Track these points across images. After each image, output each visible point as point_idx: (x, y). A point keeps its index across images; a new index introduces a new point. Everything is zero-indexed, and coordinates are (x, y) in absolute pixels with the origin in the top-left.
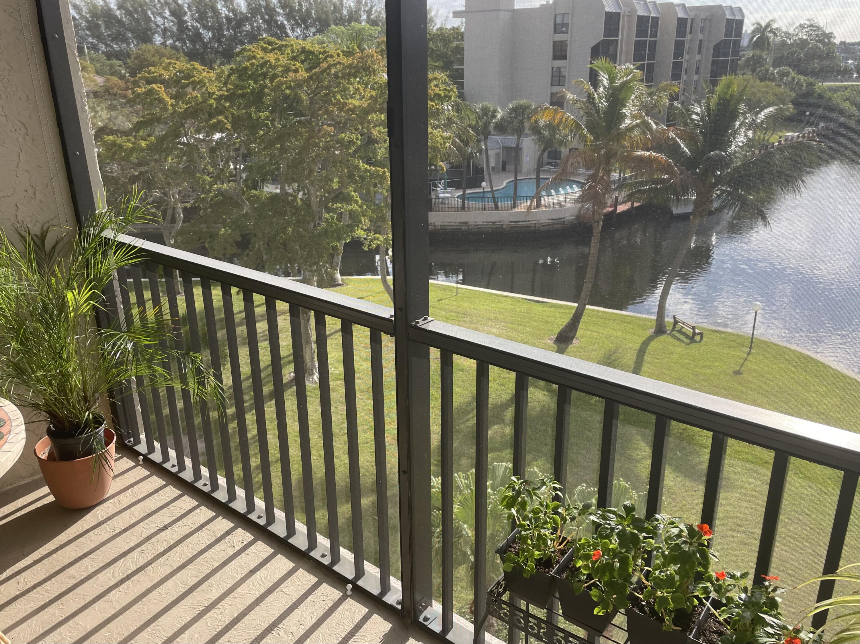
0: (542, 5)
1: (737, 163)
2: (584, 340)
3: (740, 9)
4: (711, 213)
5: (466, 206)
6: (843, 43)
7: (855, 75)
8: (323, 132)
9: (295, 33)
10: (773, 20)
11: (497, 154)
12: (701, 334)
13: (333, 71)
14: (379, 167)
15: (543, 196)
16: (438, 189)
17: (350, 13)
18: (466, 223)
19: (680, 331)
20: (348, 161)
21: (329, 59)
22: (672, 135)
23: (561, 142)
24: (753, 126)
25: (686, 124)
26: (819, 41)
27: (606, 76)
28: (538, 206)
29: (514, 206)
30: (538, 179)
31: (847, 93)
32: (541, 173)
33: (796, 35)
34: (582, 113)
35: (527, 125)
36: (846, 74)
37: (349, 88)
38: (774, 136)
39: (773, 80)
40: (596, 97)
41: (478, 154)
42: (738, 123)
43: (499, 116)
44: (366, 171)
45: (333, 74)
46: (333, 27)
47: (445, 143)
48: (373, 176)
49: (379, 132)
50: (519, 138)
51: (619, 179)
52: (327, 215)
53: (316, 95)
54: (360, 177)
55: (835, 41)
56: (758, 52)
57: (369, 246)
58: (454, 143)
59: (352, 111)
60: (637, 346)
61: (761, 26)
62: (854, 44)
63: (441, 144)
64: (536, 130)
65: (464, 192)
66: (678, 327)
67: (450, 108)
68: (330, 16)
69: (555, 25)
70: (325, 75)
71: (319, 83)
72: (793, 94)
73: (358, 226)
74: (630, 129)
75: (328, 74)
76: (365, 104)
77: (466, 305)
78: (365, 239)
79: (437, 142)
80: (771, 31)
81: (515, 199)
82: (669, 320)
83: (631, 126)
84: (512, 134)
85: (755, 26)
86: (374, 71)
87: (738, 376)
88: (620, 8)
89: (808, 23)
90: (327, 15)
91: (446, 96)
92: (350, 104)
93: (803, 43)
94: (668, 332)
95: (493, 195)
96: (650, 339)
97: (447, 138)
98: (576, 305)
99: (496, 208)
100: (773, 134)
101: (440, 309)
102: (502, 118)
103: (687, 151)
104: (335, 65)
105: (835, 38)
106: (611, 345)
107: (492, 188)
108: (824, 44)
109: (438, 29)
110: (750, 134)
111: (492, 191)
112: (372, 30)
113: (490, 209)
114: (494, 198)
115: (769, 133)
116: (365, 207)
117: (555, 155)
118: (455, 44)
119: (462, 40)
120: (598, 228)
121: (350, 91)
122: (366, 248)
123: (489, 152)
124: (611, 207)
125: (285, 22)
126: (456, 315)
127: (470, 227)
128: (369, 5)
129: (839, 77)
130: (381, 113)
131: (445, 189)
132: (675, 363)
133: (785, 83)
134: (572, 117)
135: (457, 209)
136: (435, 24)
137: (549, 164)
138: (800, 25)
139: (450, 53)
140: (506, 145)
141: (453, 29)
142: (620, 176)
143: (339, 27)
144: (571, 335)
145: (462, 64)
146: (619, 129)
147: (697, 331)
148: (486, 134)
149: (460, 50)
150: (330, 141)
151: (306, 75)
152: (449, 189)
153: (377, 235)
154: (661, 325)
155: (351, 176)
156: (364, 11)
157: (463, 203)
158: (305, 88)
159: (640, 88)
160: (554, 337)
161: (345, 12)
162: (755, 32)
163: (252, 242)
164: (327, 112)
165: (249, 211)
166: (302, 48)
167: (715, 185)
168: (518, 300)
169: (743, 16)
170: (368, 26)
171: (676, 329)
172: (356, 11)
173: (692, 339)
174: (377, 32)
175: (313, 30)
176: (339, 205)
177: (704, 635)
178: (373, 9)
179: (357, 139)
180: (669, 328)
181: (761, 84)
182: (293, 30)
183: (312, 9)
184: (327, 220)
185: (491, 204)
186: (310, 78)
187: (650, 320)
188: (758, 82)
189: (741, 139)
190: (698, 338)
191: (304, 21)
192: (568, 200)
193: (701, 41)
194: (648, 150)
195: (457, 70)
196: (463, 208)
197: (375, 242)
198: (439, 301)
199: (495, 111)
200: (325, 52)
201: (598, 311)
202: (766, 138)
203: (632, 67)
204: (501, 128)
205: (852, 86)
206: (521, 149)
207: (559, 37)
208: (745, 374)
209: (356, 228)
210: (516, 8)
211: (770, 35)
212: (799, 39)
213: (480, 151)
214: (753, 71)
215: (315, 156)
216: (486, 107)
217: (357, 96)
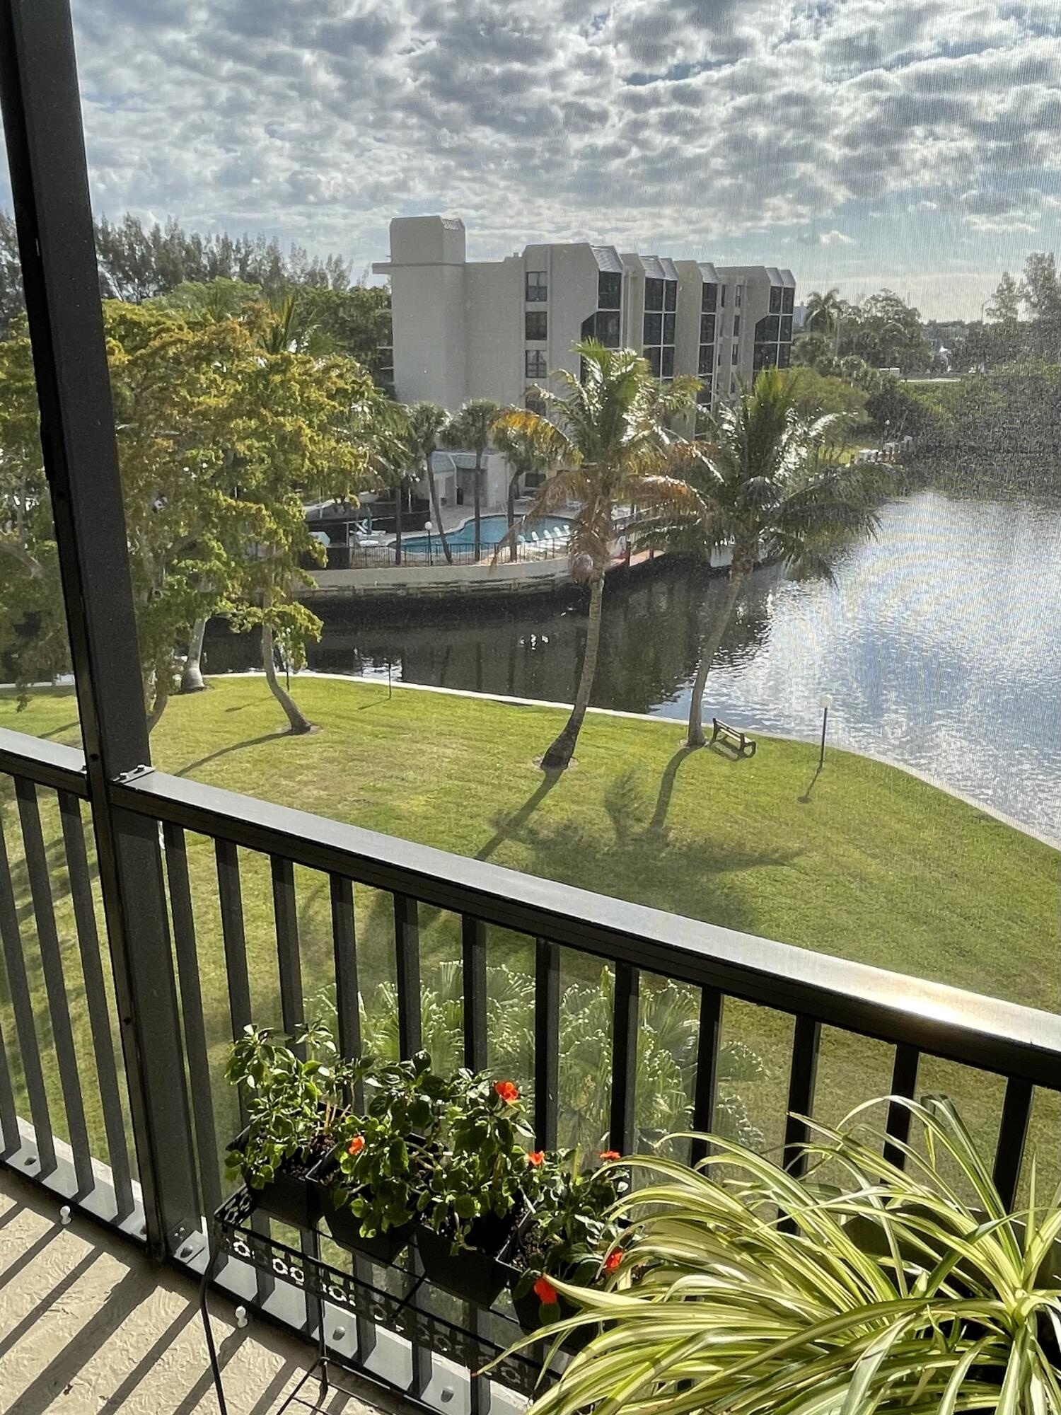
0: (507, 259)
1: (789, 493)
2: (586, 760)
3: (789, 273)
4: (757, 566)
5: (403, 558)
6: (932, 323)
7: (949, 369)
8: (155, 448)
9: (124, 292)
10: (837, 290)
11: (449, 480)
12: (753, 744)
13: (171, 354)
14: (250, 501)
15: (520, 543)
16: (358, 533)
17: (213, 263)
18: (403, 586)
19: (724, 742)
20: (200, 492)
21: (164, 335)
22: (697, 452)
23: (543, 461)
24: (804, 440)
25: (716, 437)
26: (898, 320)
27: (599, 367)
28: (514, 556)
29: (477, 559)
30: (511, 516)
31: (938, 394)
32: (515, 508)
33: (868, 312)
34: (565, 419)
35: (490, 436)
36: (937, 367)
37: (199, 379)
38: (845, 454)
39: (840, 375)
40: (585, 395)
41: (418, 480)
42: (785, 437)
43: (447, 422)
44: (229, 507)
45: (172, 358)
46: (186, 282)
47: (357, 464)
48: (240, 516)
49: (249, 448)
50: (479, 456)
51: (631, 517)
52: (170, 579)
53: (145, 389)
54: (220, 518)
55: (920, 321)
56: (816, 335)
57: (241, 626)
58: (372, 462)
59: (204, 414)
60: (663, 767)
61: (820, 298)
62: (946, 325)
63: (351, 465)
64: (504, 443)
65: (398, 538)
66: (720, 736)
67: (366, 409)
68: (181, 266)
69: (527, 288)
70: (158, 360)
71: (148, 371)
72: (867, 396)
73: (221, 595)
74: (635, 444)
75: (162, 358)
76: (223, 403)
77: (403, 713)
78: (234, 615)
79: (345, 462)
80: (835, 306)
81: (478, 546)
82: (707, 725)
83: (636, 439)
84: (469, 449)
85: (812, 298)
86: (237, 352)
87: (805, 805)
88: (621, 266)
89: (883, 294)
90: (175, 265)
91: (355, 393)
92: (199, 403)
93: (876, 323)
94: (707, 743)
95: (444, 541)
96: (682, 755)
97: (360, 456)
98: (571, 707)
99: (450, 561)
100: (842, 450)
101: (362, 721)
102: (452, 426)
103: (719, 476)
104: (174, 343)
105: (919, 316)
106: (626, 767)
107: (441, 531)
108: (906, 325)
109: (351, 290)
110: (803, 451)
111: (442, 535)
112: (248, 289)
113: (439, 563)
114: (446, 546)
115: (837, 450)
116: (233, 564)
117: (535, 480)
118: (378, 312)
119: (389, 306)
120: (598, 591)
121: (202, 384)
122: (235, 630)
123: (435, 477)
124: (620, 557)
125: (108, 275)
126: (389, 729)
127: (411, 591)
128: (243, 251)
129: (928, 371)
130: (250, 419)
131: (369, 533)
132: (718, 790)
133: (856, 380)
134: (551, 425)
135: (386, 564)
136: (349, 282)
137: (526, 493)
138: (873, 298)
139: (371, 326)
140: (462, 465)
141: (375, 289)
142: (632, 512)
143: (195, 283)
144: (565, 754)
145: (390, 343)
146: (620, 443)
147: (747, 740)
148: (430, 450)
149: (386, 322)
150: (169, 462)
151: (126, 358)
152: (375, 533)
153: (254, 609)
154: (696, 732)
155: (206, 517)
156: (236, 259)
157: (398, 555)
158: (126, 380)
159: (646, 383)
160: (541, 759)
161: (205, 261)
162: (812, 306)
163: (43, 624)
164: (162, 416)
165: (40, 576)
166: (120, 316)
167: (760, 526)
168: (486, 703)
169: (794, 283)
170: (242, 283)
171: (718, 738)
172: (222, 260)
173: (740, 751)
174: (257, 292)
175: (153, 287)
176: (190, 562)
177: (523, 1251)
178: (250, 257)
179: (217, 458)
180: (708, 738)
181: (823, 380)
182: (120, 287)
183: (151, 256)
184: (171, 586)
185: (443, 555)
186: (133, 363)
187: (681, 727)
188: (819, 376)
189: (791, 459)
190: (748, 750)
191: (139, 274)
192: (557, 548)
193: (738, 318)
194: (662, 474)
195: (382, 352)
196: (398, 562)
197: (250, 619)
198: (363, 708)
199: (441, 415)
200: (158, 323)
201: (605, 715)
202: (835, 457)
203: (634, 353)
204: (451, 440)
205: (945, 384)
206: (484, 471)
207: (534, 307)
208: (816, 801)
209: (219, 598)
210: (468, 260)
211: (832, 311)
212: (872, 317)
213: (421, 474)
214: (812, 361)
215: (145, 485)
216: (427, 409)
217: (214, 392)
